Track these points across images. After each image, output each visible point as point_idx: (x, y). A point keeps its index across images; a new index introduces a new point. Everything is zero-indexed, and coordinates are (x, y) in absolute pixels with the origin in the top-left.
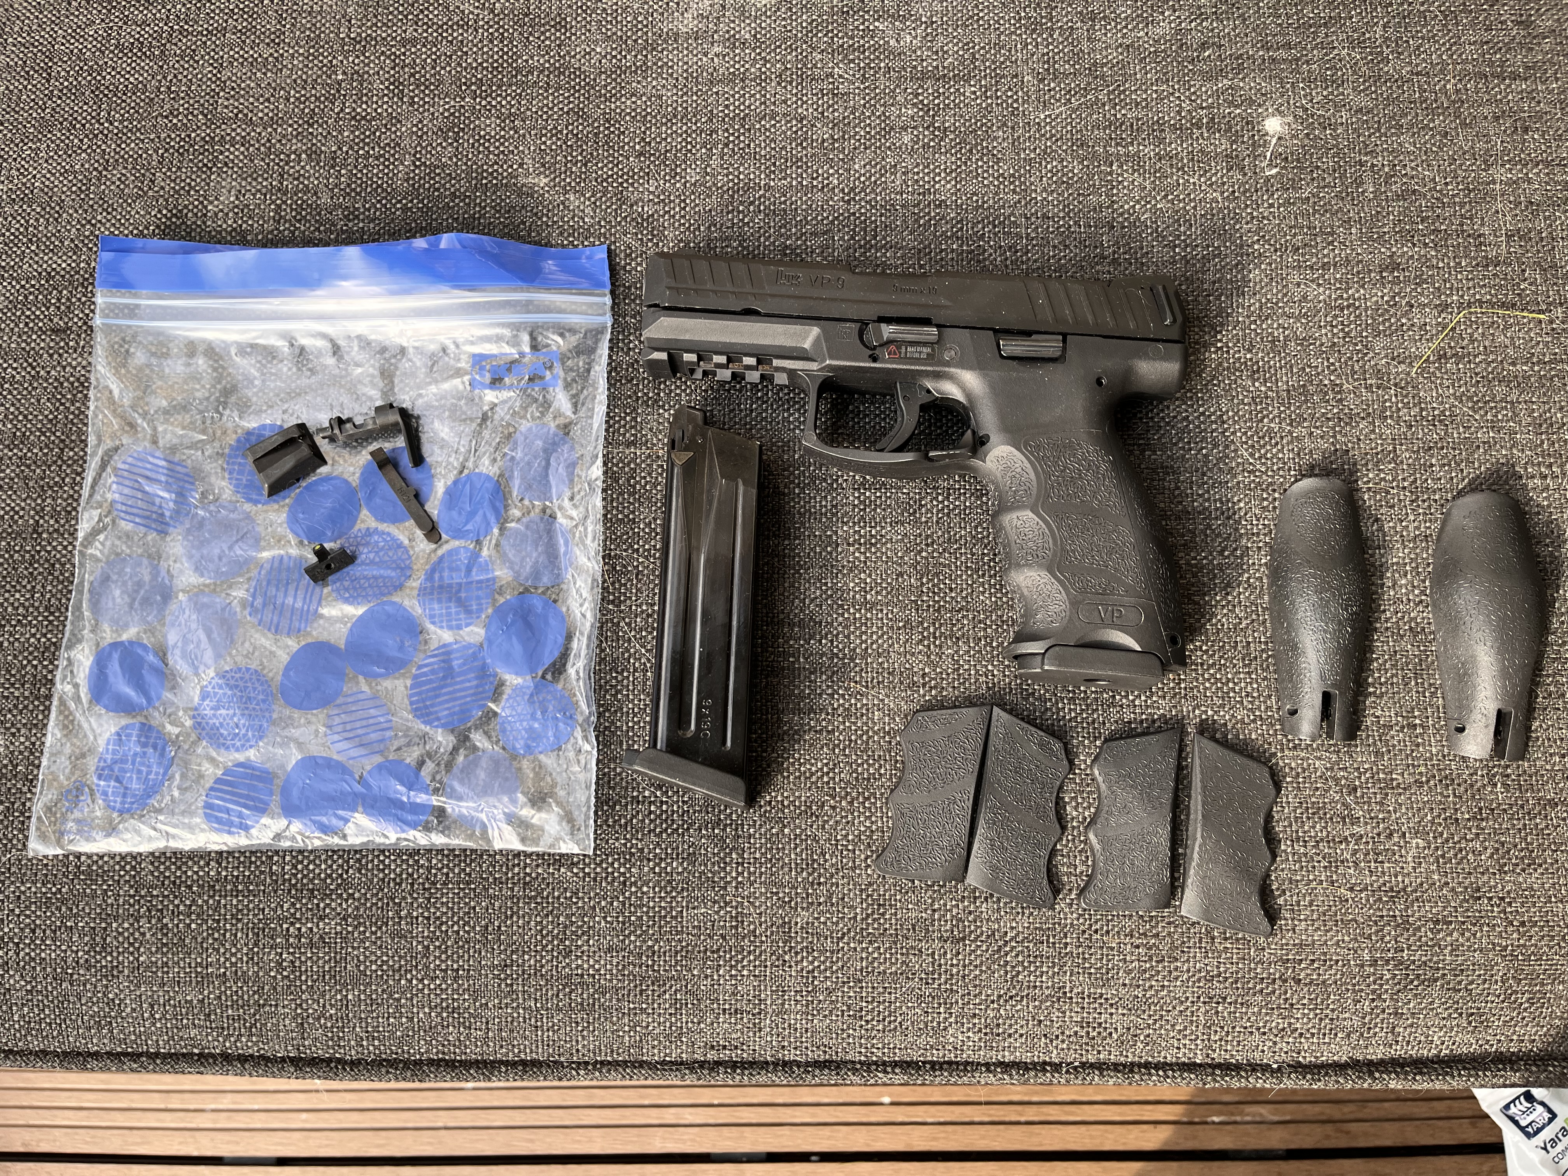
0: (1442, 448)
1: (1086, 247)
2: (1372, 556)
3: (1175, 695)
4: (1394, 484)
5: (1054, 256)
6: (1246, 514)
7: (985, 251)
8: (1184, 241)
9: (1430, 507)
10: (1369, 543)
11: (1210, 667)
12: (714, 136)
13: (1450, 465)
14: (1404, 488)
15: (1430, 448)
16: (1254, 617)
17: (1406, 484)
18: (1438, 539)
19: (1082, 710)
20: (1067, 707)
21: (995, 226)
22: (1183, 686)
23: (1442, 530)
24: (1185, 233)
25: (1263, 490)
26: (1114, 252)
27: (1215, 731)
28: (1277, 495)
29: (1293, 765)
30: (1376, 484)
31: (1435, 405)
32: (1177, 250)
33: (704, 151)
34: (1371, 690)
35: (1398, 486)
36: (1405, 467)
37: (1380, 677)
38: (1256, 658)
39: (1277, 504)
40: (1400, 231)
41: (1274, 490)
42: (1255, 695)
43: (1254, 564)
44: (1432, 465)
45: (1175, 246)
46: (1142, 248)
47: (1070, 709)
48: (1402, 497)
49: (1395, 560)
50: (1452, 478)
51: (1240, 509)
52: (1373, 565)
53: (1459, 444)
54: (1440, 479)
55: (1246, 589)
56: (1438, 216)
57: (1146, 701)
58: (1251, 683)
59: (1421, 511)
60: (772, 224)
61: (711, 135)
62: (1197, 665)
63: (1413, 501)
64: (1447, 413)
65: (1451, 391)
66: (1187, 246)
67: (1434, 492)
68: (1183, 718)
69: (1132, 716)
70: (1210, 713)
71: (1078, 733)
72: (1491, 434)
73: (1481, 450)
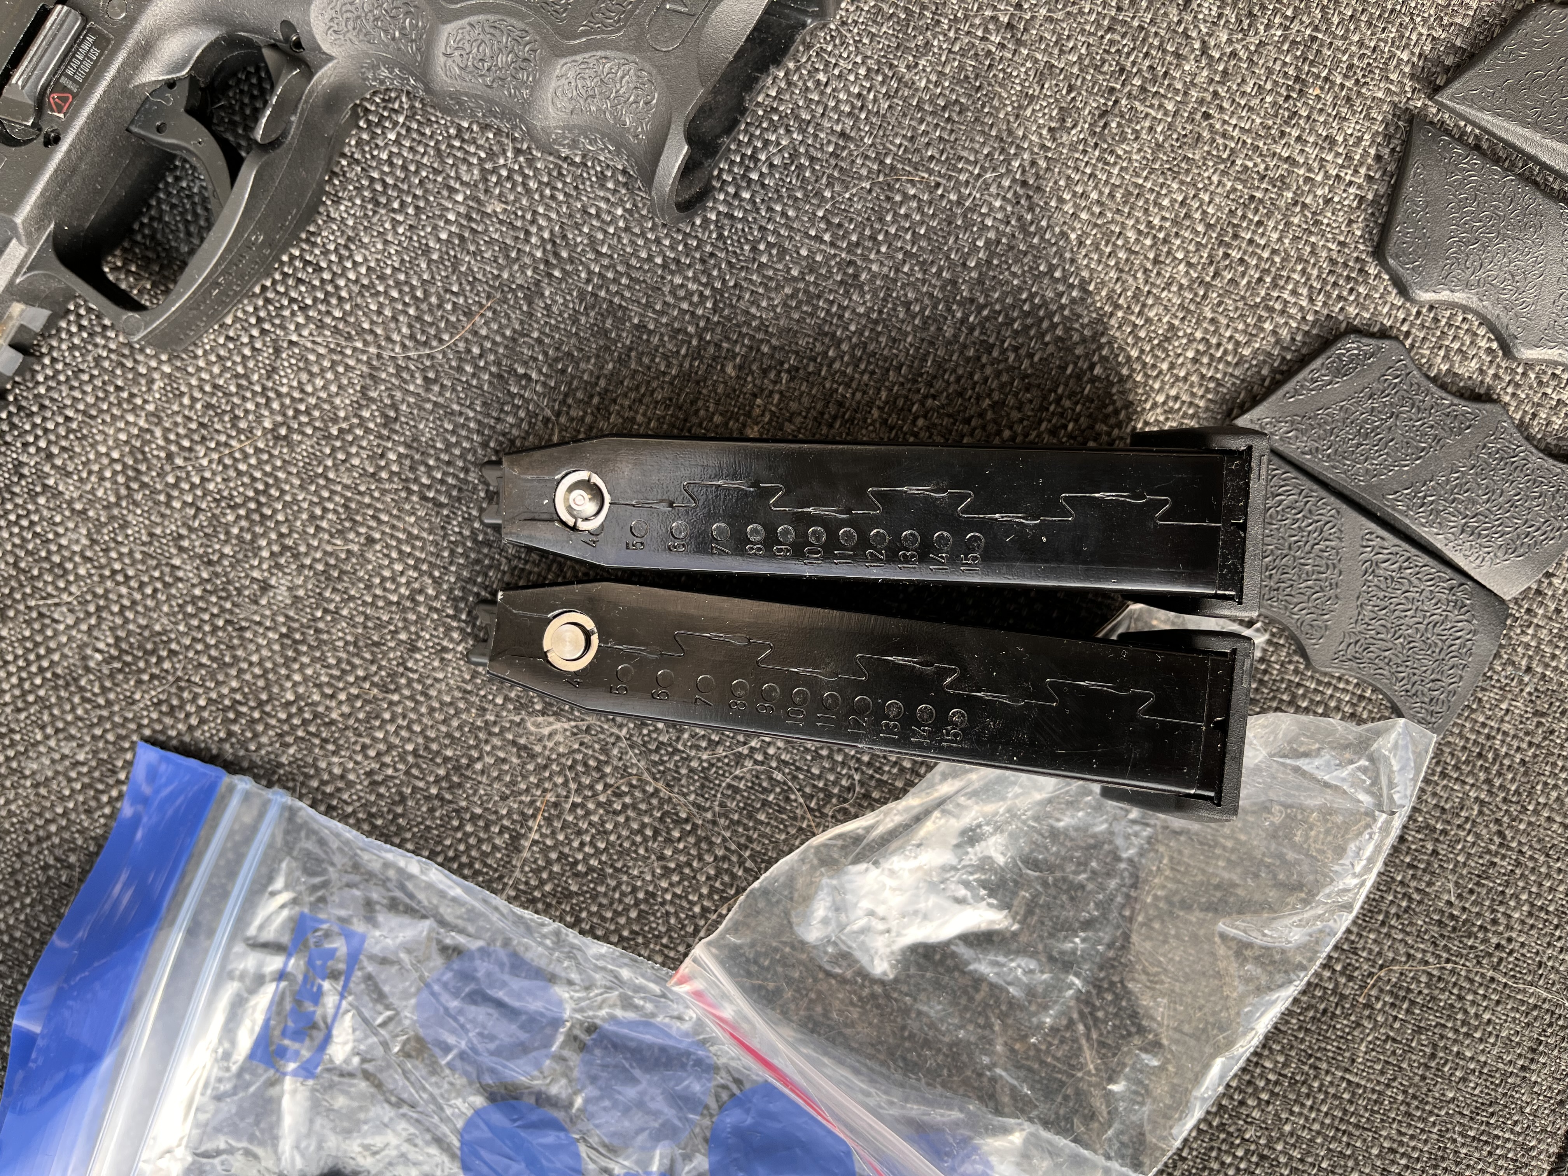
3: (1349, 99)
11: (1325, 18)
12: (26, 471)
19: (1304, 271)
20: (1285, 296)
22: (1339, 79)
27: (1438, 62)
33: (42, 500)
47: (1293, 292)
57: (1338, 154)
60: (223, 438)
61: (22, 476)
62: (1314, 40)
68: (1395, 105)
69: (1352, 190)
70: (1405, 56)
71: (1340, 297)
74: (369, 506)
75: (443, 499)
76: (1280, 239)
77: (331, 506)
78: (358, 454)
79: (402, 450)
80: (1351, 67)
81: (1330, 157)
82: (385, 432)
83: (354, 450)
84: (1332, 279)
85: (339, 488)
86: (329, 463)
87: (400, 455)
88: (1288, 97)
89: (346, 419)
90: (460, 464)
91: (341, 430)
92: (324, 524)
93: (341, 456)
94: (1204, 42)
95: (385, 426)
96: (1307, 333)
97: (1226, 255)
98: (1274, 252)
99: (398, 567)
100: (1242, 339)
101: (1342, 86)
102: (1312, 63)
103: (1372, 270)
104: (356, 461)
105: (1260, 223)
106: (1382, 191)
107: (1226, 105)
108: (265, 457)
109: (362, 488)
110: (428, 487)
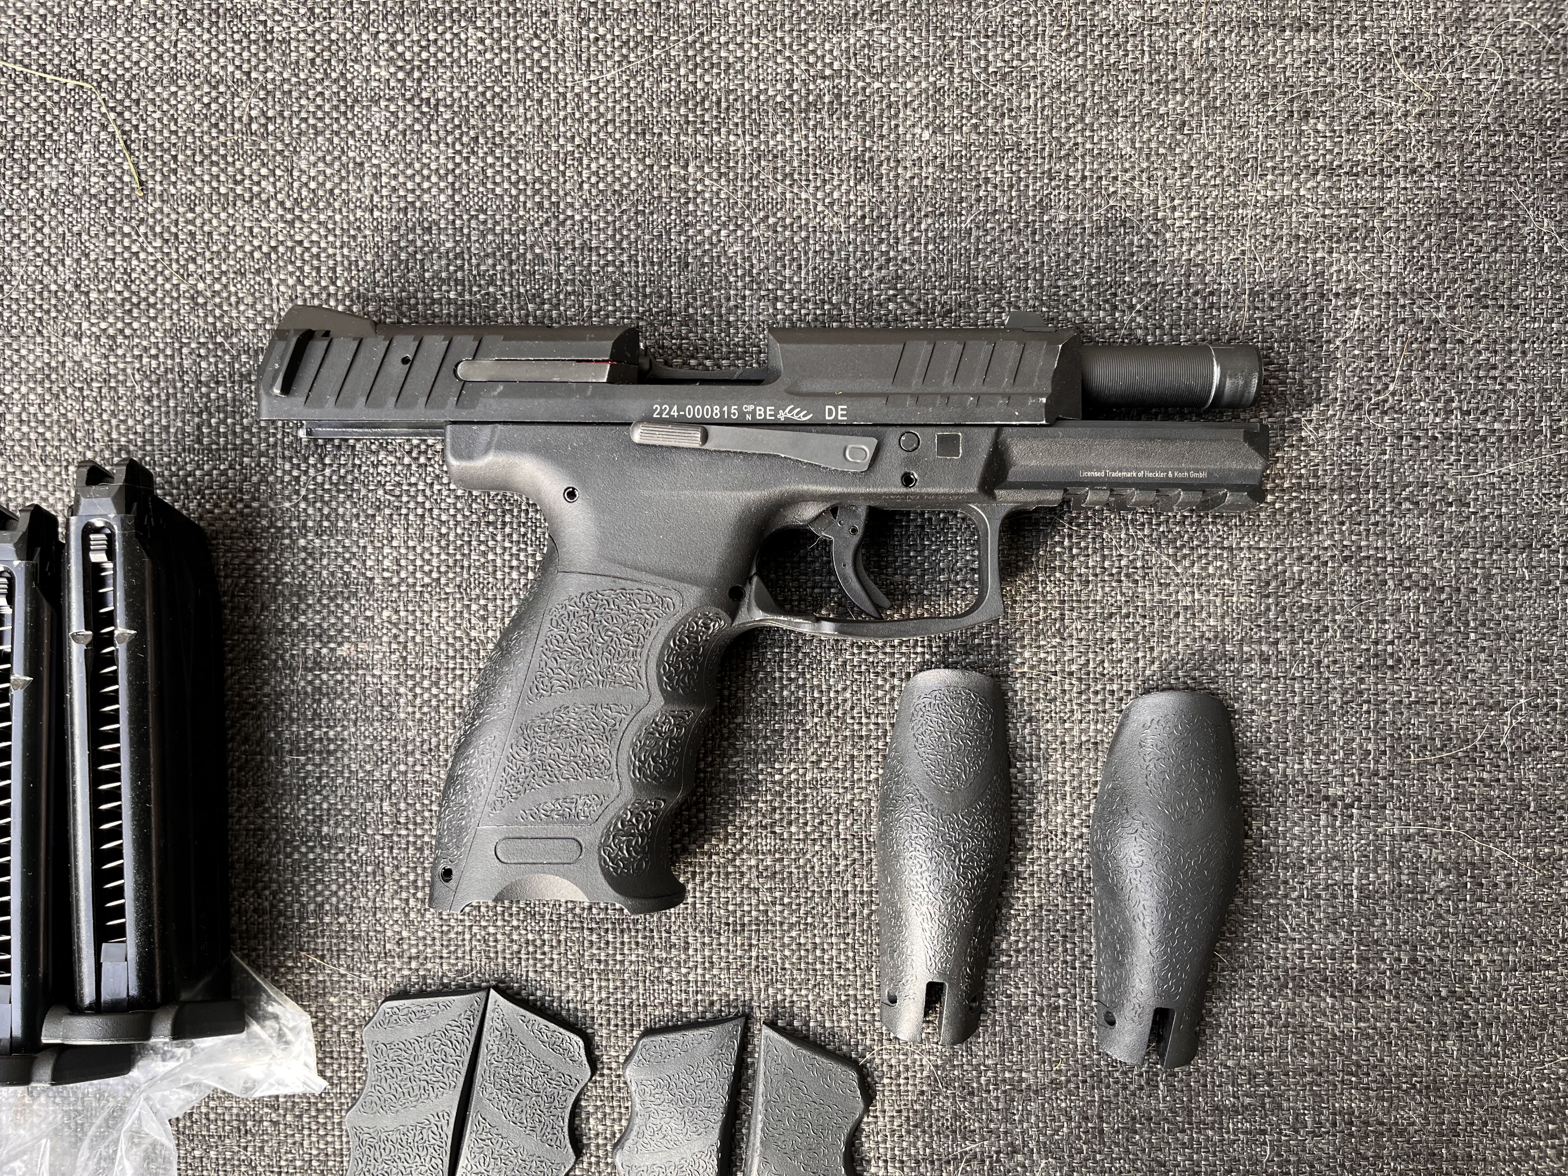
0: (1127, 616)
1: (645, 296)
2: (1021, 771)
3: (743, 966)
4: (1058, 667)
5: (599, 311)
6: (852, 708)
7: (496, 301)
8: (790, 291)
9: (1104, 701)
10: (1019, 751)
11: (792, 926)
12: (86, 112)
13: (1135, 641)
14: (1071, 674)
15: (1111, 615)
16: (856, 855)
17: (1074, 668)
18: (1111, 750)
19: (616, 988)
20: (596, 984)
21: (511, 262)
22: (754, 954)
23: (1117, 735)
24: (791, 278)
25: (877, 674)
26: (688, 305)
27: (793, 1016)
28: (896, 682)
29: (893, 1062)
30: (1032, 667)
31: (1122, 551)
32: (779, 305)
34: (1004, 959)
35: (1063, 671)
36: (1074, 643)
37: (1017, 942)
38: (854, 915)
39: (896, 694)
40: (1098, 284)
41: (893, 675)
42: (850, 966)
43: (860, 779)
44: (1112, 641)
45: (776, 299)
46: (728, 299)
47: (600, 988)
48: (1067, 687)
49: (1051, 777)
50: (1137, 660)
51: (845, 701)
52: (1021, 784)
53: (1152, 609)
54: (1121, 661)
55: (846, 815)
57: (703, 975)
58: (845, 950)
59: (1091, 707)
60: (174, 256)
61: (80, 110)
62: (774, 925)
63: (1080, 693)
64: (1139, 564)
65: (1146, 532)
66: (793, 299)
67: (1111, 680)
68: (751, 1000)
69: (684, 996)
70: (788, 992)
71: (609, 1020)
72: (1197, 596)
73: (1181, 619)
74: (175, 388)
75: (206, 441)
76: (631, 962)
77: (161, 359)
78: (210, 364)
79: (229, 395)
80: (765, 958)
81: (700, 971)
82: (237, 378)
83: (212, 360)
84: (619, 1009)
85: (178, 360)
86: (193, 345)
87: (224, 396)
88: (728, 924)
89: (232, 345)
90: (238, 442)
91: (221, 344)
92: (145, 360)
93: (203, 352)
94: (741, 850)
95: (241, 375)
96: (576, 1009)
97: (607, 930)
98: (622, 962)
99: (139, 428)
100: (555, 967)
101: (750, 958)
102: (758, 931)
103: (636, 1033)
104: (204, 365)
105: (637, 943)
106: (692, 1016)
107: (706, 885)
108: (175, 295)
109: (186, 378)
110: (210, 426)
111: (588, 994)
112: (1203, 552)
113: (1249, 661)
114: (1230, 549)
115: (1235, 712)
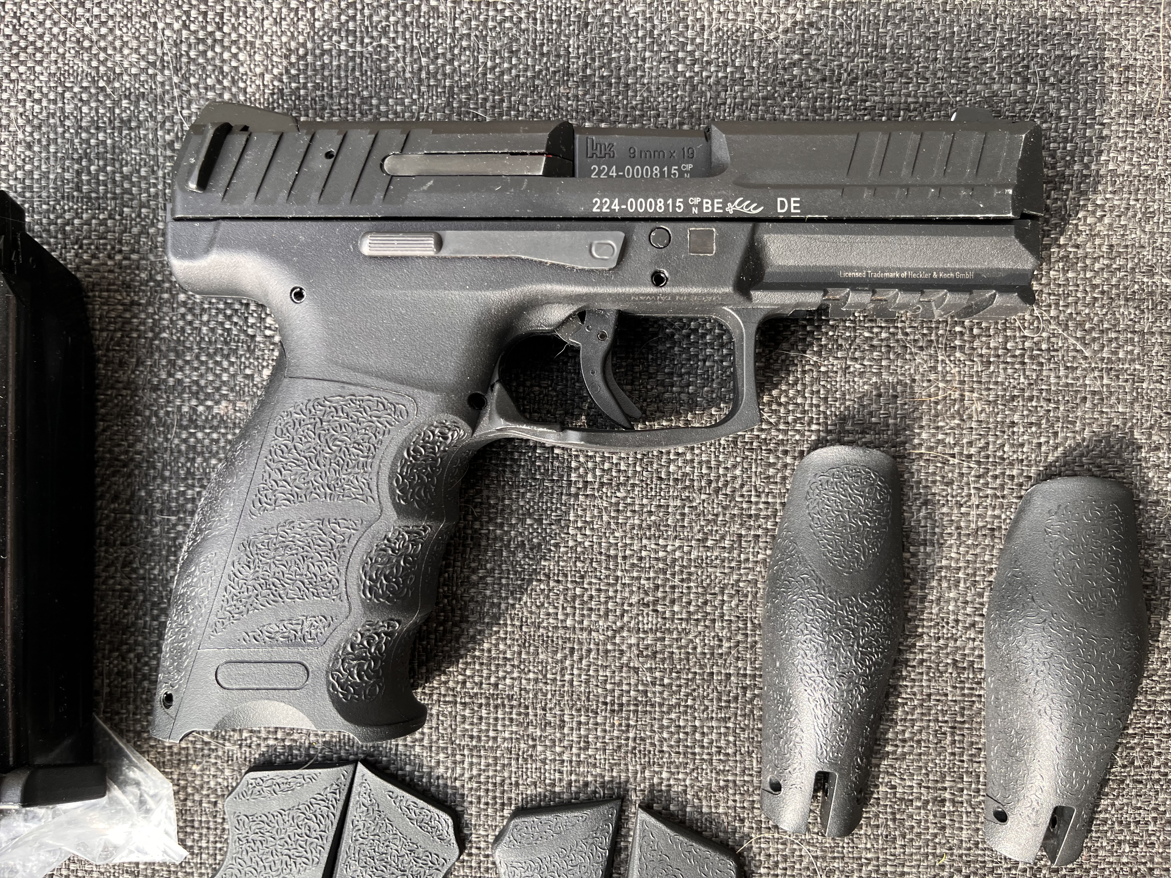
0: (1031, 399)
1: (542, 54)
2: (914, 555)
3: (619, 747)
4: (956, 450)
5: (493, 68)
6: (742, 486)
7: (389, 53)
8: (692, 53)
9: (1002, 487)
10: (913, 536)
11: (671, 708)
13: (1039, 425)
14: (970, 456)
15: (1013, 398)
16: (740, 637)
17: (973, 451)
18: (1009, 537)
19: (488, 765)
20: (467, 760)
21: (406, 14)
22: (631, 735)
23: (1016, 523)
24: (693, 40)
25: (769, 451)
26: (586, 66)
27: (670, 800)
28: (789, 460)
29: (771, 851)
30: (930, 448)
31: (1026, 333)
32: (680, 68)
34: (889, 748)
35: (961, 454)
36: (974, 425)
37: (904, 731)
38: (736, 698)
39: (788, 472)
40: (1010, 56)
41: (786, 452)
42: (730, 751)
43: (747, 560)
44: (1013, 424)
45: (677, 61)
46: (628, 61)
47: (471, 764)
48: (964, 471)
49: (944, 562)
50: (1040, 445)
51: (734, 478)
52: (913, 568)
53: (1057, 392)
54: (1022, 445)
55: (731, 596)
56: (1069, 35)
57: (579, 755)
58: (726, 735)
59: (989, 492)
62: (653, 706)
63: (979, 477)
64: (1044, 346)
65: (1053, 313)
66: (694, 62)
67: (1011, 464)
68: (627, 782)
69: (557, 775)
70: (665, 775)
71: (479, 798)
72: (1105, 381)
73: (1088, 404)
74: (56, 133)
75: (85, 188)
76: (505, 739)
77: (44, 103)
78: (91, 109)
79: (109, 141)
80: (643, 739)
81: (575, 751)
82: (117, 124)
83: (93, 105)
84: (490, 787)
85: (60, 105)
86: (76, 89)
87: (104, 142)
88: (605, 703)
89: (114, 89)
90: (118, 191)
91: (103, 89)
92: (29, 104)
93: (85, 96)
94: (622, 628)
95: (121, 121)
96: (446, 785)
97: (481, 705)
98: (495, 739)
99: (20, 174)
100: (426, 743)
101: (627, 739)
102: (636, 711)
103: (507, 813)
104: (85, 109)
105: (511, 720)
106: (565, 796)
107: (584, 662)
108: (62, 38)
109: (67, 123)
110: (89, 173)
111: (459, 771)
112: (1114, 335)
113: (1157, 448)
114: (1142, 333)
115: (1140, 502)
